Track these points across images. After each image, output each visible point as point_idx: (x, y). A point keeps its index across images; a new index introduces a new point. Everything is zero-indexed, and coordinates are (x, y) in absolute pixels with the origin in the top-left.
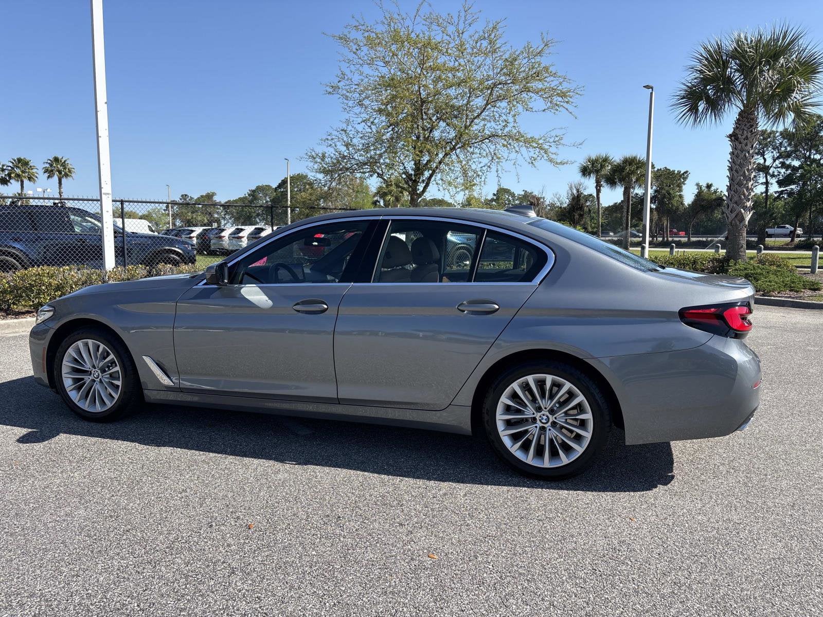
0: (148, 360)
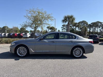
0: (31, 49)
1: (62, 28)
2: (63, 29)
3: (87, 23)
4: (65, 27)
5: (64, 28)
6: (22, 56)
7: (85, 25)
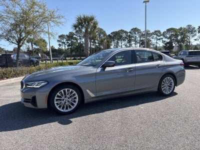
1: (58, 41)
2: (61, 44)
3: (104, 32)
4: (65, 40)
5: (64, 43)
6: (67, 111)
7: (102, 35)
